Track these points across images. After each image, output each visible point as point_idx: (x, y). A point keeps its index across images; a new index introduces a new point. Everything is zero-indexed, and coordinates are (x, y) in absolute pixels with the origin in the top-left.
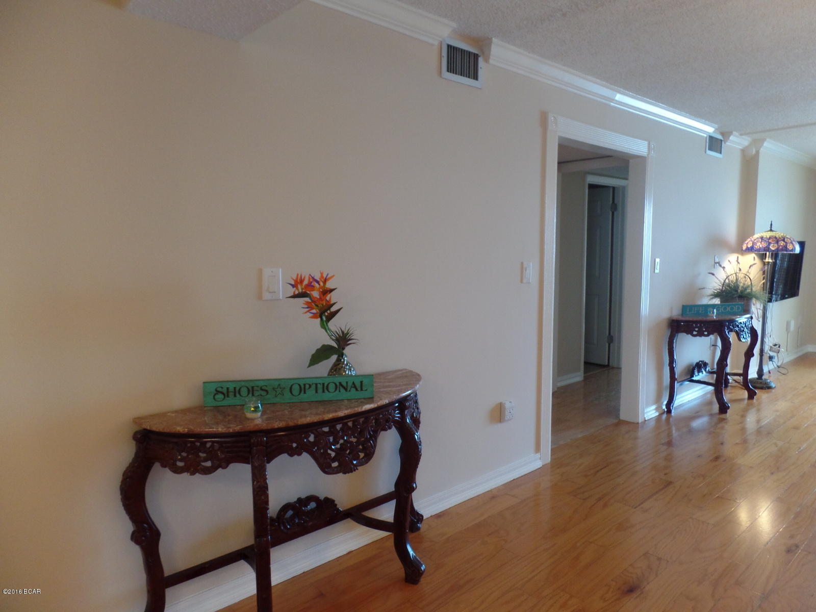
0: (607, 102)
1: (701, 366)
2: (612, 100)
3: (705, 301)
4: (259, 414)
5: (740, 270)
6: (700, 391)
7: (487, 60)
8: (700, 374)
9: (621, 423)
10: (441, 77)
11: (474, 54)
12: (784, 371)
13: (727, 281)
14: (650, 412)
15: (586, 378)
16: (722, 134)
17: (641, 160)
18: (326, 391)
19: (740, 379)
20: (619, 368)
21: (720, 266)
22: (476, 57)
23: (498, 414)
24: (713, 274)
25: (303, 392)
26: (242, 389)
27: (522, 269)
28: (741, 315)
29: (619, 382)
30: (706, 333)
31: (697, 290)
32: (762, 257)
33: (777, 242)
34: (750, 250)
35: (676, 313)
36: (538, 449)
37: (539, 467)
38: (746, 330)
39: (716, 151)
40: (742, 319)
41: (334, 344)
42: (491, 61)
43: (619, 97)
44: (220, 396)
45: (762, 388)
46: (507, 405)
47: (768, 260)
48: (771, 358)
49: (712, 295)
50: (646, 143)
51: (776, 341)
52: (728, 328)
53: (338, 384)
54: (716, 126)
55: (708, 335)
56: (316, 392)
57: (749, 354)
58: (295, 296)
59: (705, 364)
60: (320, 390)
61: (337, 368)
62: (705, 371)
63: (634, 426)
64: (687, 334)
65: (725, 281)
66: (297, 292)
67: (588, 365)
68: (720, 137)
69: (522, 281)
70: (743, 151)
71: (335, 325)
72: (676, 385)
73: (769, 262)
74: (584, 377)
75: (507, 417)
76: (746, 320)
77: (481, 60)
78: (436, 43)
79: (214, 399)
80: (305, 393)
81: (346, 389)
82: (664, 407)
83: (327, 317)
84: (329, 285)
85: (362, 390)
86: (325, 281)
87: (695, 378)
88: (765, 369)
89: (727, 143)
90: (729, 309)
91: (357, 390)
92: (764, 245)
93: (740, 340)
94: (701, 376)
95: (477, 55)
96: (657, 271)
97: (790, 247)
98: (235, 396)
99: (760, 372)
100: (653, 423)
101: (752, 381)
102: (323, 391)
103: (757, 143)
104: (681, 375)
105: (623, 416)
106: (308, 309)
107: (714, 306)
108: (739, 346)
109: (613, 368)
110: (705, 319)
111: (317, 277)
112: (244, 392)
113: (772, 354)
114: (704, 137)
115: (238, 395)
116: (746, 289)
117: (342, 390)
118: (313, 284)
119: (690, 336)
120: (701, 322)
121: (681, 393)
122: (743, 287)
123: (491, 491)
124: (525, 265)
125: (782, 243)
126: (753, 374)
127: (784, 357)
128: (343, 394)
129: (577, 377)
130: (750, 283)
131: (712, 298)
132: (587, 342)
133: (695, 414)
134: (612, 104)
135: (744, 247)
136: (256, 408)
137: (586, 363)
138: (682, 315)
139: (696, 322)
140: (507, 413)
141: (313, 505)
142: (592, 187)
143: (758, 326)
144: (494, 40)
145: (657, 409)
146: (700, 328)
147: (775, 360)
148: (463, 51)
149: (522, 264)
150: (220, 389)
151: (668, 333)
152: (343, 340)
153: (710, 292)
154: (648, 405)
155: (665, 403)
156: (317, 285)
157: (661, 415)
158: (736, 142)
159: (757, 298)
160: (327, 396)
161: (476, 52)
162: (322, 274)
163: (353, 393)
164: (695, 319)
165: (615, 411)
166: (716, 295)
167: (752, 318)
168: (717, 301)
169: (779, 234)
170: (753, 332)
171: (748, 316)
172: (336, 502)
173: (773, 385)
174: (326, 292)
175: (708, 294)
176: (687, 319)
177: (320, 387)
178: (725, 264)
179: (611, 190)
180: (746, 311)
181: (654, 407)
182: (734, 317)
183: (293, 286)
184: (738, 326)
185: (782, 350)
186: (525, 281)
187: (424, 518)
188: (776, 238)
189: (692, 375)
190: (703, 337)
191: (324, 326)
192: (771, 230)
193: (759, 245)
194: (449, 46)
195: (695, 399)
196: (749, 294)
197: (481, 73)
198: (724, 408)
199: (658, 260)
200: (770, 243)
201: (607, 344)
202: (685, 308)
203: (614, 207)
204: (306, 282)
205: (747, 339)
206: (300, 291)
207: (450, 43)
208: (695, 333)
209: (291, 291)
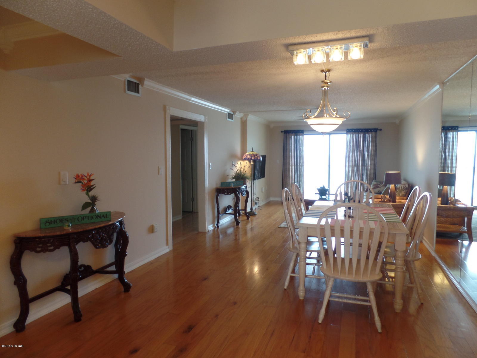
0: (189, 101)
1: (229, 207)
2: (190, 100)
3: (230, 180)
4: (70, 228)
5: (241, 167)
6: (230, 218)
7: (142, 86)
8: (229, 211)
9: (199, 233)
10: (125, 93)
11: (137, 83)
12: (261, 208)
13: (237, 172)
14: (210, 228)
15: (183, 218)
16: (233, 112)
17: (202, 123)
18: (92, 219)
19: (244, 212)
20: (197, 212)
21: (235, 166)
22: (138, 84)
23: (152, 230)
24: (232, 169)
25: (83, 220)
26: (58, 220)
27: (159, 169)
28: (243, 185)
29: (197, 218)
30: (230, 193)
31: (226, 176)
32: (250, 162)
33: (254, 156)
34: (245, 159)
35: (219, 186)
36: (167, 244)
37: (168, 251)
38: (244, 191)
39: (231, 119)
40: (243, 187)
41: (91, 202)
42: (144, 86)
43: (193, 99)
44: (48, 224)
45: (252, 215)
46: (155, 226)
47: (252, 163)
48: (256, 203)
49: (232, 178)
50: (204, 117)
51: (258, 196)
52: (238, 191)
53: (97, 216)
54: (230, 109)
55: (231, 194)
56: (88, 219)
57: (246, 201)
58: (76, 183)
59: (231, 207)
60: (90, 219)
61: (93, 210)
62: (231, 209)
63: (204, 233)
64: (223, 194)
65: (236, 172)
66: (77, 181)
67: (184, 212)
68: (232, 113)
69: (159, 174)
70: (241, 118)
71: (92, 193)
72: (220, 215)
73: (252, 164)
74: (183, 217)
75: (155, 231)
76: (244, 187)
77: (140, 86)
78: (123, 80)
79: (45, 225)
80: (84, 220)
81: (100, 217)
82: (216, 225)
83: (89, 190)
84: (92, 178)
85: (106, 217)
86: (90, 176)
87: (227, 212)
88: (254, 208)
89: (235, 116)
90: (238, 183)
91: (104, 217)
92: (250, 157)
93: (242, 196)
94: (230, 211)
95: (139, 84)
96: (210, 169)
97: (259, 158)
98: (54, 223)
99: (251, 209)
100: (211, 232)
101: (249, 213)
102: (91, 219)
103: (246, 116)
104: (221, 212)
105: (200, 230)
106: (82, 188)
107: (233, 182)
108: (242, 198)
109: (195, 213)
110: (229, 187)
111: (86, 175)
112: (58, 221)
113: (256, 201)
114: (225, 113)
115: (56, 223)
116: (244, 175)
117: (99, 218)
118: (83, 177)
119: (224, 195)
120: (228, 189)
121: (222, 219)
122: (243, 174)
123: (150, 261)
124: (160, 168)
125: (256, 157)
126: (249, 210)
127: (261, 203)
128: (99, 220)
129: (180, 217)
130: (245, 173)
131: (232, 179)
132: (183, 202)
133: (228, 227)
134: (190, 101)
135: (243, 158)
136: (69, 226)
137: (183, 211)
138: (221, 186)
139: (226, 189)
140: (155, 229)
141: (83, 268)
142: (182, 130)
143: (249, 190)
144: (146, 79)
145: (213, 226)
146: (227, 191)
147: (258, 204)
148: (133, 82)
149: (158, 167)
150: (48, 221)
151: (216, 194)
152: (94, 199)
153: (231, 177)
154: (210, 225)
155: (216, 223)
156: (86, 178)
157: (214, 228)
158: (238, 115)
159: (248, 179)
160: (92, 221)
161: (138, 83)
162: (88, 173)
163: (103, 219)
164: (226, 188)
165: (197, 229)
166: (233, 178)
167: (246, 186)
168: (234, 180)
169: (255, 153)
170: (247, 192)
171: (245, 186)
172: (92, 267)
173: (256, 213)
174: (90, 181)
175: (231, 178)
176: (223, 188)
177: (90, 217)
178: (237, 165)
179: (190, 131)
180: (244, 184)
181: (212, 225)
182: (240, 187)
183: (75, 178)
184: (241, 190)
185: (260, 199)
186: (160, 174)
187: (125, 273)
188: (254, 154)
189: (226, 211)
190: (229, 195)
191: (87, 194)
192: (252, 151)
193: (249, 157)
194: (128, 81)
195: (228, 221)
196: (245, 177)
197: (140, 91)
198: (238, 223)
199: (210, 164)
200: (252, 157)
201: (192, 202)
202: (222, 184)
203: (192, 139)
204: (80, 177)
205: (245, 195)
206: (78, 180)
207: (128, 79)
208: (226, 193)
209: (74, 180)
